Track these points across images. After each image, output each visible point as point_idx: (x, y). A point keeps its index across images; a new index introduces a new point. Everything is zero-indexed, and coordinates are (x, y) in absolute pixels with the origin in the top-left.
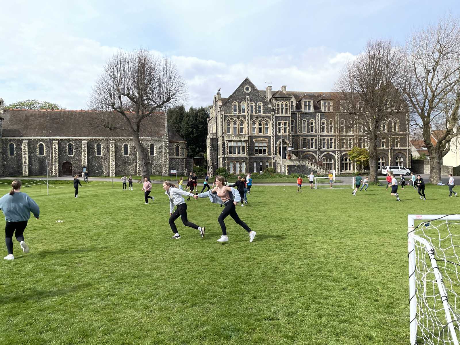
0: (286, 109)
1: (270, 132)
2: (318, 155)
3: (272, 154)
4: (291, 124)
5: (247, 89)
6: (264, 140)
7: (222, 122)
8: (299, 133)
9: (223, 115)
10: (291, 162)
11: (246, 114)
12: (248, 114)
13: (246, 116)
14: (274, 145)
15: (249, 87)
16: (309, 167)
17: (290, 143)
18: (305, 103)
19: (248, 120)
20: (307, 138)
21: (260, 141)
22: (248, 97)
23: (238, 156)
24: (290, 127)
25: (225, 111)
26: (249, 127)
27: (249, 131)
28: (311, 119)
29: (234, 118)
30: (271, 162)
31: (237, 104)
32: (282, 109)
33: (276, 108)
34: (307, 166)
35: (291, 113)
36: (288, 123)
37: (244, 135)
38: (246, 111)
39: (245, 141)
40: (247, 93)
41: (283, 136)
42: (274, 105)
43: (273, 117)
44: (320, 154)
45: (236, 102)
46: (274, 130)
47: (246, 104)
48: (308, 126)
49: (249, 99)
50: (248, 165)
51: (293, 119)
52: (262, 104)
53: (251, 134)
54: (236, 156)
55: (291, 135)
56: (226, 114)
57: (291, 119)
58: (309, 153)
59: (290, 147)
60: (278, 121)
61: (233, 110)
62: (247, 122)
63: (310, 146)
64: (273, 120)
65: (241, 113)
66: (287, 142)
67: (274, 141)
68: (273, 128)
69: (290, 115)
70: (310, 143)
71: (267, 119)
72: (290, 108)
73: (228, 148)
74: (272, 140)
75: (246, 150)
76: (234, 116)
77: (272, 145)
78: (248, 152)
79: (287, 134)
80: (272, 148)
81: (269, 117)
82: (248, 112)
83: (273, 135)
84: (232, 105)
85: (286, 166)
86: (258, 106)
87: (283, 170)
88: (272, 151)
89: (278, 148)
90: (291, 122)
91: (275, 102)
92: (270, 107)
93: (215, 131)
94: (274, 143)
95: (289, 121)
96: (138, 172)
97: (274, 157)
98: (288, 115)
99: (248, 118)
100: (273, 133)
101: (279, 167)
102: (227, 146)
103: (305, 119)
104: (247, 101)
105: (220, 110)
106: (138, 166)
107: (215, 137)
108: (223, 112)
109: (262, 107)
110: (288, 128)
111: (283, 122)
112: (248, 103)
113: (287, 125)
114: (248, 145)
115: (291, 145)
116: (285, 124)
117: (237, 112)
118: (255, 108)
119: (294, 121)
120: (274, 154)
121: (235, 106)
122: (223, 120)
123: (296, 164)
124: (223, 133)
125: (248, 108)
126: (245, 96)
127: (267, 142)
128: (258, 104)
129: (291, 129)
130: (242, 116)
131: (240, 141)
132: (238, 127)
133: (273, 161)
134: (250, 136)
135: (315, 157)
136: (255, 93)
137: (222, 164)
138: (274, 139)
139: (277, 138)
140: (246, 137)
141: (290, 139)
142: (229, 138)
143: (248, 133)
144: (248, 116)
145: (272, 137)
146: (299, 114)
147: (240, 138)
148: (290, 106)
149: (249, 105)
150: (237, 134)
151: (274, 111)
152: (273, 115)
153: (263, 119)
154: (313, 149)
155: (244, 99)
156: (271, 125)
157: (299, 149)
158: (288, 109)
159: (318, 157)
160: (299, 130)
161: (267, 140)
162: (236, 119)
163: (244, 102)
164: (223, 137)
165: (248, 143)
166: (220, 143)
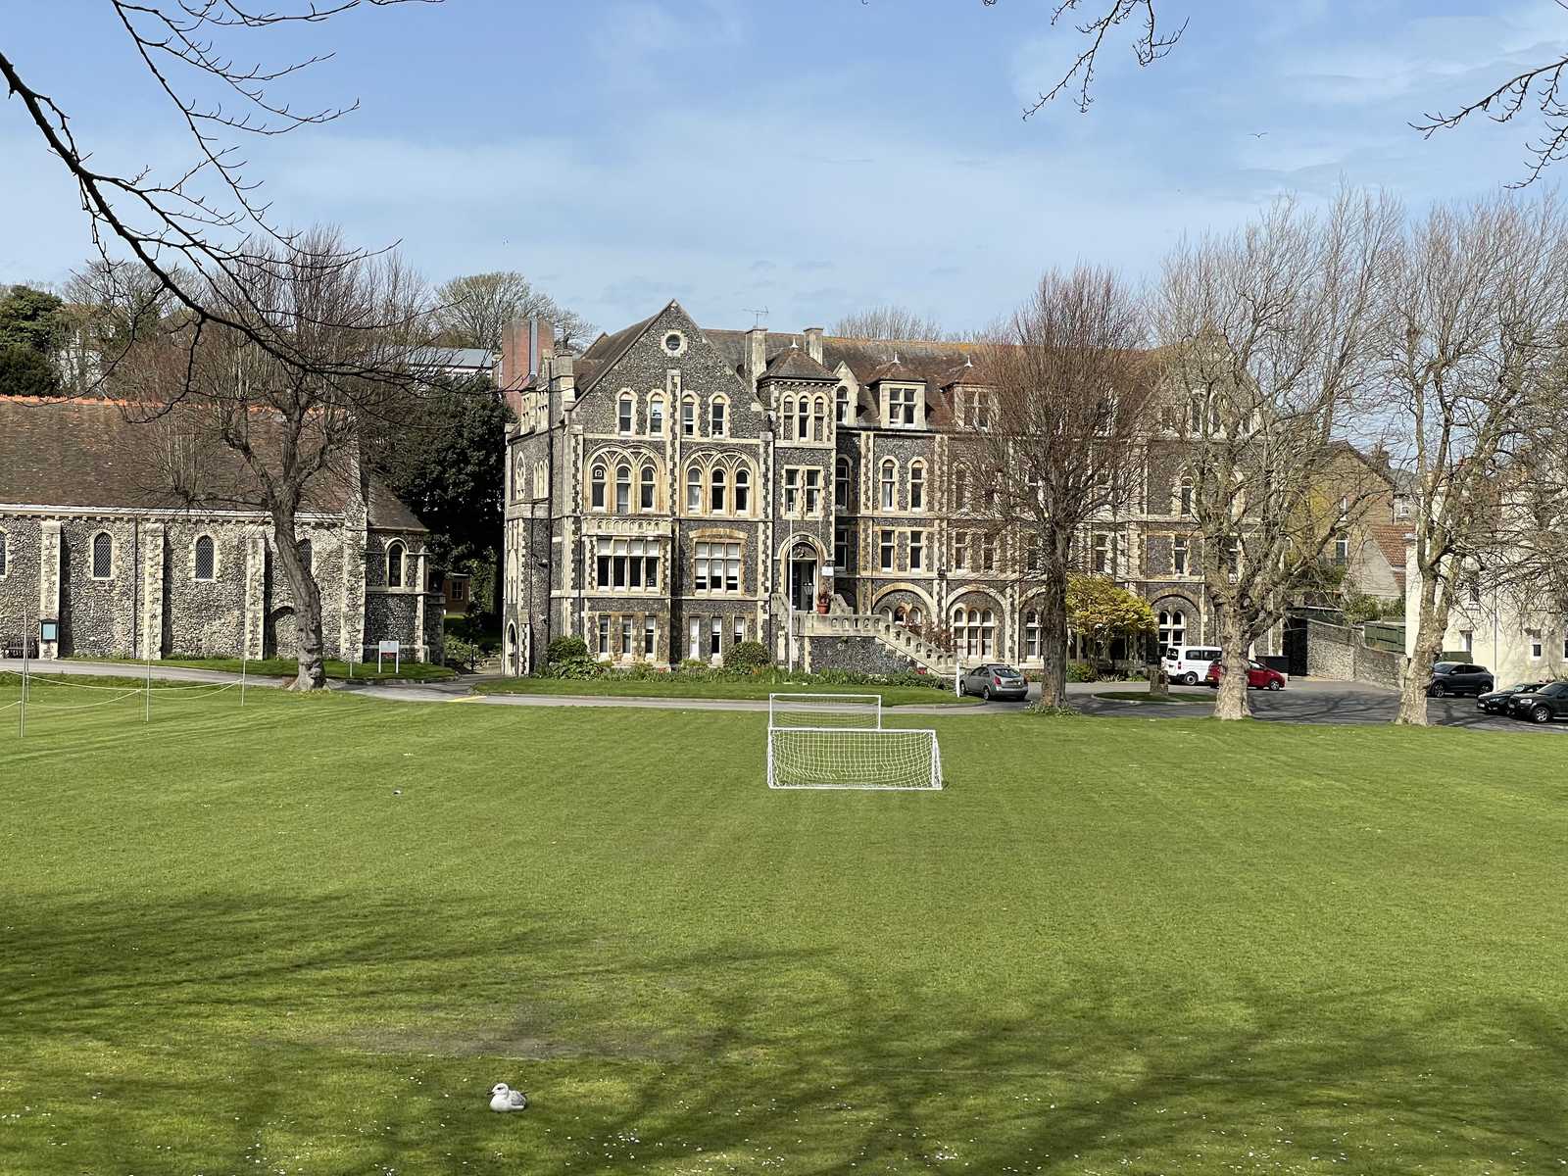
0: (819, 419)
1: (756, 506)
2: (936, 598)
3: (761, 589)
4: (833, 478)
5: (673, 341)
6: (731, 537)
7: (575, 463)
8: (867, 508)
9: (580, 438)
10: (821, 626)
11: (664, 435)
12: (675, 438)
13: (664, 443)
14: (767, 556)
15: (681, 336)
16: (888, 647)
17: (828, 551)
18: (894, 394)
19: (672, 458)
20: (898, 530)
21: (717, 540)
22: (676, 372)
23: (631, 595)
24: (832, 488)
25: (589, 424)
26: (677, 486)
27: (674, 502)
28: (915, 459)
29: (619, 450)
30: (753, 621)
31: (633, 397)
32: (803, 421)
33: (778, 418)
34: (881, 642)
35: (834, 437)
36: (822, 473)
37: (656, 515)
38: (666, 424)
39: (658, 540)
40: (672, 359)
41: (801, 525)
42: (774, 405)
43: (766, 452)
44: (944, 594)
45: (628, 390)
46: (770, 498)
47: (667, 398)
48: (903, 482)
49: (677, 380)
50: (667, 629)
51: (846, 457)
52: (728, 402)
53: (681, 510)
54: (625, 595)
55: (832, 518)
56: (590, 436)
57: (833, 461)
58: (903, 586)
59: (828, 564)
60: (786, 467)
61: (617, 421)
62: (670, 465)
63: (908, 561)
64: (765, 463)
65: (648, 431)
66: (819, 544)
67: (769, 542)
68: (768, 493)
69: (833, 444)
70: (909, 550)
71: (744, 457)
72: (831, 419)
73: (593, 563)
74: (762, 537)
75: (664, 572)
76: (621, 441)
77: (762, 557)
78: (668, 580)
79: (818, 513)
80: (761, 568)
81: (751, 450)
82: (672, 430)
83: (767, 517)
84: (614, 401)
85: (807, 639)
86: (710, 409)
87: (794, 654)
88: (760, 578)
89: (782, 568)
90: (833, 469)
91: (776, 394)
92: (757, 414)
93: (541, 491)
94: (767, 547)
95: (827, 467)
96: (248, 643)
97: (766, 602)
98: (826, 445)
99: (674, 450)
100: (765, 509)
101: (781, 642)
102: (592, 558)
103: (892, 458)
104: (669, 387)
105: (570, 419)
106: (248, 622)
107: (541, 513)
108: (581, 427)
109: (726, 411)
110: (823, 493)
111: (803, 468)
112: (674, 395)
113: (820, 482)
114: (669, 556)
115: (833, 558)
116: (812, 477)
117: (634, 426)
118: (700, 416)
119: (851, 463)
120: (766, 590)
121: (626, 405)
122: (577, 455)
123: (841, 633)
124: (577, 505)
125: (672, 416)
126: (665, 370)
127: (743, 542)
128: (710, 401)
129: (833, 498)
130: (650, 443)
131: (641, 540)
132: (633, 485)
133: (762, 617)
134: (680, 521)
135: (925, 604)
136: (702, 357)
137: (569, 625)
138: (770, 532)
139: (780, 528)
140: (662, 524)
141: (829, 534)
142: (599, 527)
143: (671, 508)
144: (673, 444)
145: (761, 526)
146: (868, 437)
147: (640, 525)
148: (831, 411)
149: (678, 404)
150: (630, 510)
151: (770, 425)
152: (767, 444)
153: (731, 457)
154: (921, 572)
155: (660, 381)
156: (760, 481)
157: (865, 569)
158: (826, 420)
159: (936, 603)
160: (868, 499)
161: (742, 535)
162: (627, 453)
163: (660, 391)
164: (577, 521)
165: (669, 548)
166: (565, 539)
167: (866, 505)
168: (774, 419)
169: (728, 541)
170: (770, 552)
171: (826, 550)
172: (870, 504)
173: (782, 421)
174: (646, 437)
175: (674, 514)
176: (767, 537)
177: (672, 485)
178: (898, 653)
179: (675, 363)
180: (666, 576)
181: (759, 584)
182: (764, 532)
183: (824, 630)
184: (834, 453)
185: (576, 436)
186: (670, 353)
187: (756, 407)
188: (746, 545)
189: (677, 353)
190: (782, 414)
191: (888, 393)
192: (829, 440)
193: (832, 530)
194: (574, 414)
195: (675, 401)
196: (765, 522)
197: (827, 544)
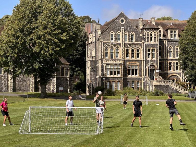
0: (155, 38)
1: (141, 57)
2: (182, 77)
3: (143, 75)
4: (158, 50)
5: (122, 21)
6: (136, 64)
7: (101, 48)
8: (166, 57)
9: (102, 42)
10: (157, 83)
11: (121, 41)
12: (123, 42)
13: (121, 43)
14: (144, 68)
15: (124, 20)
16: (172, 87)
17: (158, 67)
18: (171, 32)
19: (123, 46)
20: (173, 62)
21: (133, 64)
22: (123, 28)
23: (114, 77)
24: (158, 53)
25: (104, 39)
26: (124, 53)
27: (123, 56)
28: (176, 46)
29: (111, 45)
30: (141, 82)
31: (114, 33)
32: (151, 38)
33: (146, 37)
34: (170, 86)
35: (158, 41)
36: (156, 49)
37: (119, 59)
38: (121, 39)
39: (120, 64)
40: (122, 25)
41: (151, 61)
42: (145, 34)
43: (143, 45)
44: (184, 76)
45: (112, 32)
46: (144, 55)
47: (121, 33)
48: (174, 51)
49: (123, 29)
50: (122, 84)
51: (161, 46)
52: (134, 34)
53: (125, 58)
54: (113, 77)
55: (158, 59)
56: (104, 42)
57: (158, 47)
58: (174, 74)
59: (157, 69)
60: (148, 48)
61: (110, 39)
62: (122, 48)
63: (175, 69)
64: (143, 47)
65: (117, 41)
66: (155, 65)
67: (144, 65)
68: (144, 54)
69: (158, 43)
70: (175, 66)
71: (138, 46)
72: (157, 37)
73: (105, 70)
74: (142, 64)
75: (121, 71)
76: (111, 43)
77: (143, 68)
78: (122, 73)
79: (155, 58)
80: (143, 71)
81: (140, 45)
82: (122, 40)
83: (144, 59)
84: (109, 34)
85: (154, 86)
86: (131, 36)
87: (151, 89)
88: (143, 73)
89: (147, 70)
90: (158, 48)
91: (145, 32)
92: (141, 36)
93: (94, 55)
94: (144, 66)
95: (157, 48)
96: (31, 88)
97: (144, 78)
98: (156, 43)
99: (123, 45)
100: (143, 57)
101: (148, 87)
102: (105, 69)
103: (171, 46)
104: (122, 31)
105: (100, 38)
106: (31, 84)
107: (94, 59)
108: (102, 40)
109: (134, 36)
110: (156, 54)
111: (151, 48)
112: (123, 33)
113: (155, 51)
114: (122, 68)
115: (159, 68)
116: (153, 50)
117: (114, 40)
118: (128, 37)
119: (162, 47)
120: (144, 75)
121: (112, 35)
122: (102, 46)
123: (161, 84)
124: (102, 57)
125: (122, 37)
126: (120, 27)
127: (138, 65)
128: (131, 34)
129: (158, 55)
130: (118, 43)
131: (116, 64)
132: (114, 53)
133: (143, 81)
134: (124, 60)
135: (179, 78)
136: (129, 24)
137: (100, 84)
138: (144, 63)
139: (147, 62)
140: (121, 61)
141: (158, 63)
142: (107, 62)
143: (123, 57)
144: (123, 43)
145: (142, 61)
146: (166, 41)
147: (116, 61)
148: (157, 36)
149: (124, 35)
150: (114, 58)
151: (144, 39)
152: (143, 43)
153: (136, 46)
154: (178, 71)
155: (119, 30)
156: (142, 51)
157: (166, 71)
158: (156, 38)
159: (182, 78)
160: (166, 55)
161: (138, 63)
162: (112, 45)
163: (119, 32)
164: (102, 61)
165: (122, 66)
166: (99, 65)
167: (165, 56)
168: (145, 38)
169: (135, 65)
170: (144, 67)
171: (157, 66)
172: (166, 56)
173: (147, 38)
174: (117, 42)
175: (123, 59)
176: (144, 64)
177: (123, 52)
178: (175, 89)
179: (123, 25)
180: (122, 72)
181: (142, 74)
182: (143, 62)
183: (158, 84)
184: (158, 45)
185: (101, 42)
186: (122, 23)
187: (141, 35)
188: (139, 66)
189: (123, 23)
190: (146, 36)
191: (170, 31)
192: (157, 42)
193: (158, 62)
194: (101, 37)
195: (123, 34)
196: (143, 60)
197: (157, 65)
